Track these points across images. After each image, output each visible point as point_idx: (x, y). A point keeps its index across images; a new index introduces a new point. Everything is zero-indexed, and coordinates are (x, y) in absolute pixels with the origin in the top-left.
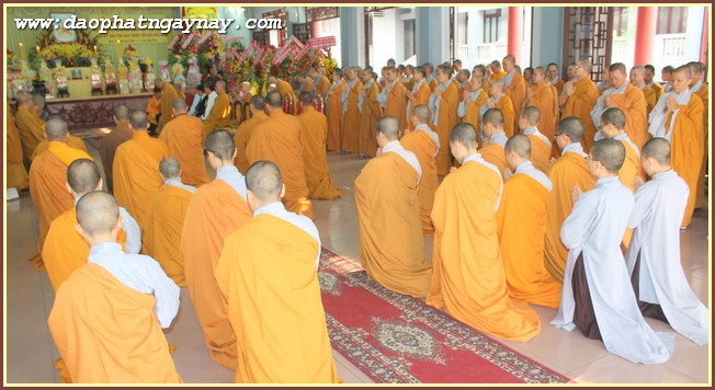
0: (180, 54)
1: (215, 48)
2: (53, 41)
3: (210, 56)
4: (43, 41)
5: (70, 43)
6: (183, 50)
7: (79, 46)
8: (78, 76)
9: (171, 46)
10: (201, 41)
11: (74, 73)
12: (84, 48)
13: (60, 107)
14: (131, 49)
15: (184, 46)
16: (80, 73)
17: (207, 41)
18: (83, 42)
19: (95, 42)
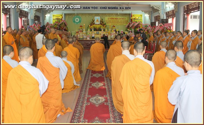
0: (129, 29)
1: (140, 27)
2: (94, 24)
3: (138, 29)
4: (91, 24)
5: (98, 24)
6: (130, 27)
7: (100, 25)
8: (98, 33)
9: (127, 26)
10: (136, 25)
11: (97, 33)
12: (102, 26)
13: (91, 42)
14: (114, 26)
15: (130, 26)
16: (99, 33)
17: (137, 25)
18: (102, 24)
19: (105, 24)
